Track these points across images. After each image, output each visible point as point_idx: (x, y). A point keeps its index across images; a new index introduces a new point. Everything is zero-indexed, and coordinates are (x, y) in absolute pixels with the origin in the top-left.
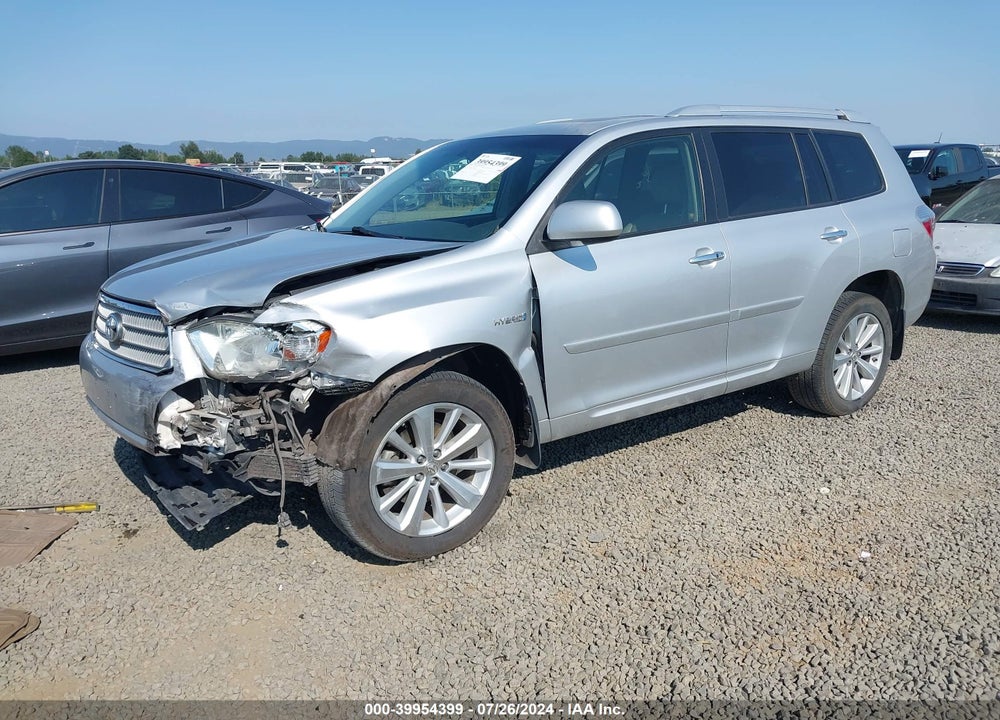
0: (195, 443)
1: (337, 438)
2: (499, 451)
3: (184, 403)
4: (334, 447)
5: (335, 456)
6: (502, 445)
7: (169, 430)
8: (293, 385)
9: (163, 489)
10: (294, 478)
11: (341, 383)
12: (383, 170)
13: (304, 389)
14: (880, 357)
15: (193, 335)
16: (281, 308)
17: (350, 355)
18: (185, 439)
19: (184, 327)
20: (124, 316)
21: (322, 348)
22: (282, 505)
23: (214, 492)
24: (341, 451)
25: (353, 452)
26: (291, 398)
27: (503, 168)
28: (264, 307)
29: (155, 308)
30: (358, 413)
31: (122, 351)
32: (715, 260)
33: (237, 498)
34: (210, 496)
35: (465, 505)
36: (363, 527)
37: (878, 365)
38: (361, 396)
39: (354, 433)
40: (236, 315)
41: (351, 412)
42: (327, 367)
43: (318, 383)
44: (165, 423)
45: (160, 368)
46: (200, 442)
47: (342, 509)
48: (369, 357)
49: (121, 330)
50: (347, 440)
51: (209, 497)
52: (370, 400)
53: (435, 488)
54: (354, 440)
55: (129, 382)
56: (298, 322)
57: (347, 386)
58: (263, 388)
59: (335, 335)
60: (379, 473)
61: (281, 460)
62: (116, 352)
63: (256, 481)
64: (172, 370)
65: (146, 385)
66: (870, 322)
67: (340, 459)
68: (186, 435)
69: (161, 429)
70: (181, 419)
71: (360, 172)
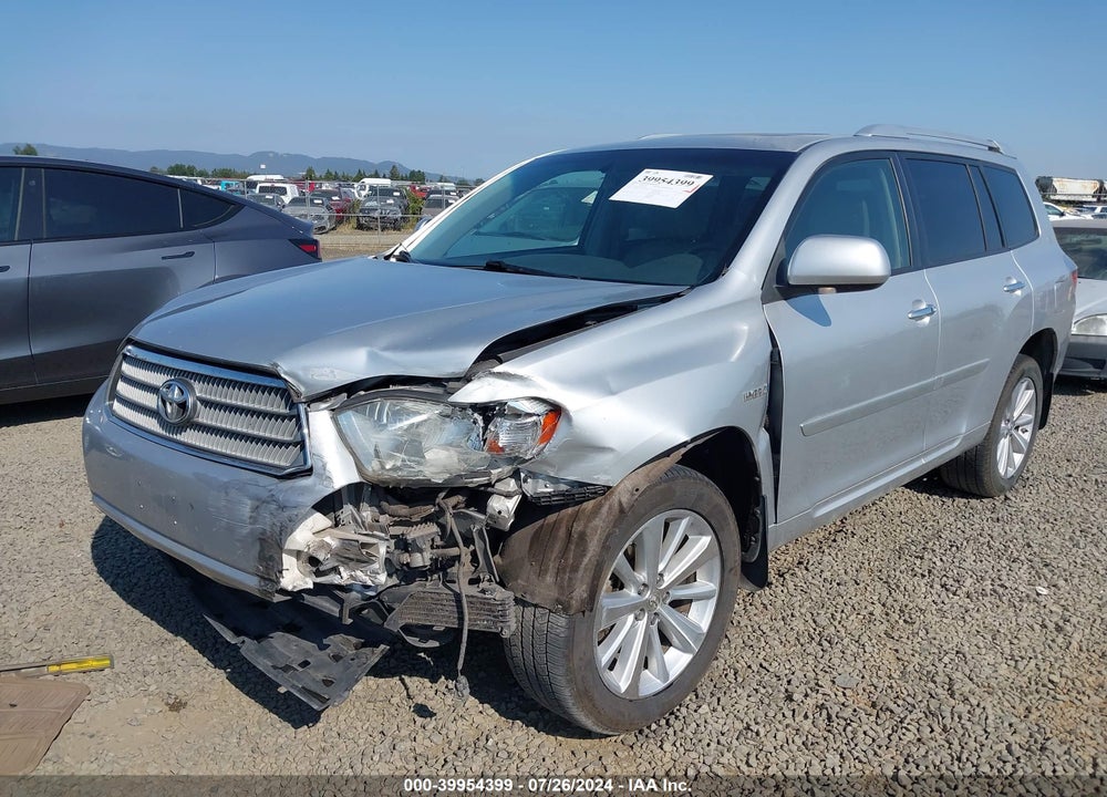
0: (334, 579)
1: (552, 566)
2: (726, 572)
3: (319, 520)
4: (549, 579)
5: (554, 594)
6: (728, 565)
7: (294, 560)
8: (489, 489)
9: (246, 639)
10: (482, 624)
11: (563, 487)
12: (285, 189)
13: (508, 496)
14: (1029, 428)
15: (344, 418)
16: (491, 380)
17: (586, 447)
18: (318, 574)
19: (324, 406)
20: (197, 386)
21: (547, 437)
22: (460, 667)
23: (325, 641)
24: (565, 588)
25: (584, 587)
26: (489, 510)
27: (691, 190)
28: (466, 379)
29: (279, 377)
30: (589, 531)
31: (190, 437)
32: (928, 315)
33: (367, 650)
34: (323, 647)
35: (685, 648)
36: (584, 695)
37: (1027, 436)
38: (589, 505)
39: (586, 560)
40: (414, 388)
41: (578, 528)
42: (551, 465)
43: (530, 488)
44: (290, 552)
45: (284, 468)
46: (344, 577)
47: (561, 671)
48: (610, 450)
49: (195, 405)
50: (575, 569)
51: (321, 649)
52: (605, 509)
53: (654, 628)
54: (586, 569)
55: (225, 488)
56: (516, 400)
57: (574, 491)
58: (442, 495)
59: (569, 419)
60: (604, 614)
61: (464, 600)
62: (178, 437)
63: (407, 629)
64: (309, 472)
65: (265, 495)
66: (1028, 388)
67: (563, 598)
68: (322, 568)
69: (288, 561)
70: (323, 545)
71: (257, 191)
